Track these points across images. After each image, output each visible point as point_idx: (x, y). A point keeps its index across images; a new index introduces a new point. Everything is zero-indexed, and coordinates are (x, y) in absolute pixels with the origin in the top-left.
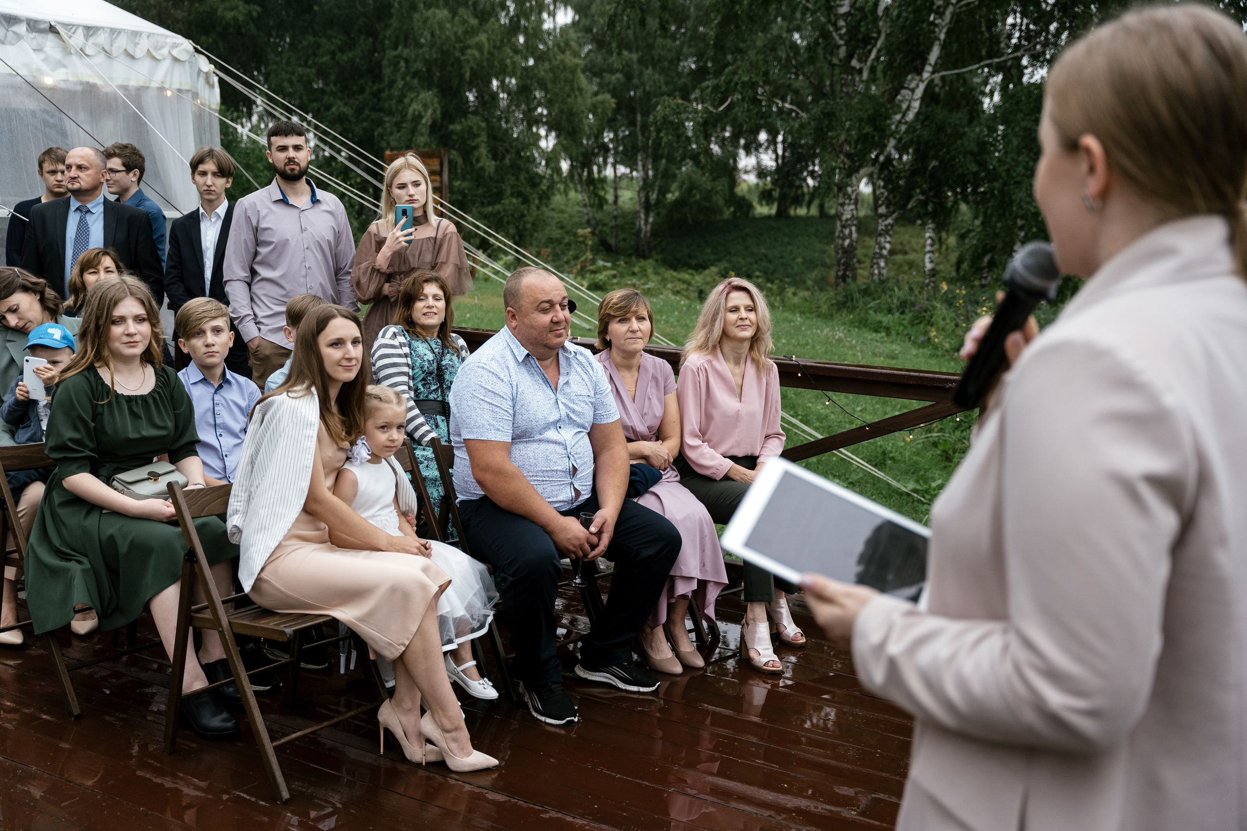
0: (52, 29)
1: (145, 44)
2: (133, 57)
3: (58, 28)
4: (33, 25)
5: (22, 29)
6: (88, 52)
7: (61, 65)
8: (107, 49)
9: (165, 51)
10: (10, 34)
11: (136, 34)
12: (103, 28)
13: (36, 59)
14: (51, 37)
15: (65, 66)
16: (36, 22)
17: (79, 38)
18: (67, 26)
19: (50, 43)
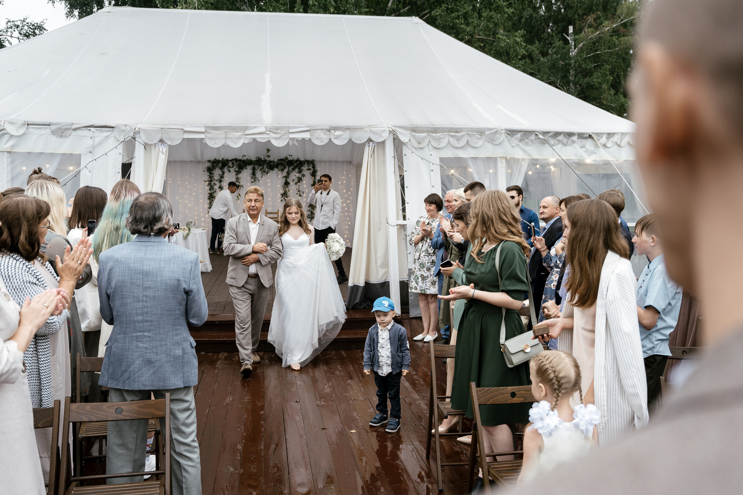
0: (590, 136)
3: (593, 136)
4: (581, 136)
5: (575, 138)
6: (608, 145)
7: (593, 153)
8: (619, 143)
10: (570, 141)
12: (617, 133)
13: (581, 152)
14: (590, 140)
15: (595, 153)
16: (583, 134)
17: (604, 140)
18: (598, 134)
19: (589, 143)
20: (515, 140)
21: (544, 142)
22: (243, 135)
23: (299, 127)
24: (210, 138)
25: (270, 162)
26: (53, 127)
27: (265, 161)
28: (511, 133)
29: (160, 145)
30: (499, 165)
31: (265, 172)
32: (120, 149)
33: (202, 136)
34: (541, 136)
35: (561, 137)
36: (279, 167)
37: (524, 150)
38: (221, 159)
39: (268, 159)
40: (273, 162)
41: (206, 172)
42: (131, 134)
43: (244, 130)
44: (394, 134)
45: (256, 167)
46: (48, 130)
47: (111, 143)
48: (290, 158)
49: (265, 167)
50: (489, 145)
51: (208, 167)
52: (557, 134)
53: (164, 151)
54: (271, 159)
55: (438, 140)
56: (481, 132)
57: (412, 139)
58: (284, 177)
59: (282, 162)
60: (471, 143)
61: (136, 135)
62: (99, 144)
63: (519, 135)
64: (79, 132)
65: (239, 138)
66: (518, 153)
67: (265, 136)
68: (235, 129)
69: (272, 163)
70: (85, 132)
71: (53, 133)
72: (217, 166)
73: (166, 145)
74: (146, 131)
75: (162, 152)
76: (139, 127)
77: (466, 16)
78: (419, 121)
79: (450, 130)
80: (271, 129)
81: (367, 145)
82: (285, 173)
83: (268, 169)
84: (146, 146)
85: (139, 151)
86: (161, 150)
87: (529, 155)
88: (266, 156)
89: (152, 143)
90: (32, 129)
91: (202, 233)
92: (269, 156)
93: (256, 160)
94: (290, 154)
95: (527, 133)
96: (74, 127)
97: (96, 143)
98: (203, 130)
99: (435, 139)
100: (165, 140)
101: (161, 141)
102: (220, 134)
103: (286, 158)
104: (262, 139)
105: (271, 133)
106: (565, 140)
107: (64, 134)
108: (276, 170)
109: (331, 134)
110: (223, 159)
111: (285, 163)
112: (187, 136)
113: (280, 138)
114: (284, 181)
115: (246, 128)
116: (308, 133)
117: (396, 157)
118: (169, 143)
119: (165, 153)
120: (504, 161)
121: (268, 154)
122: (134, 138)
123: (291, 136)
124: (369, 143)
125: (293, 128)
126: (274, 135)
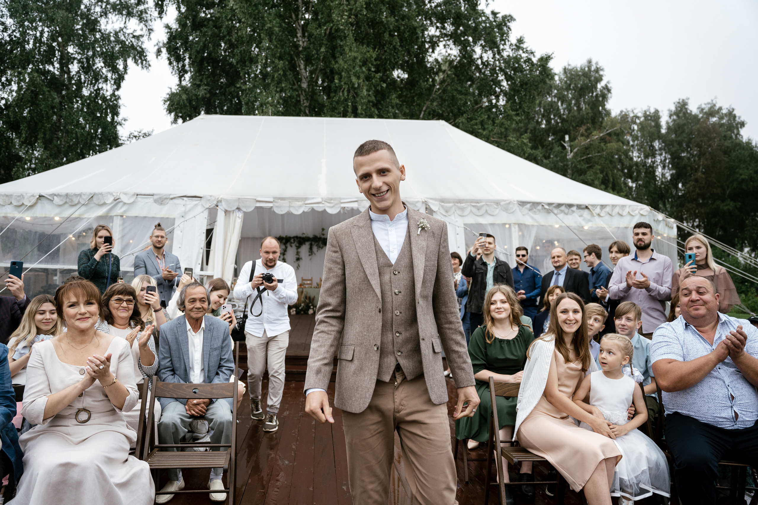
0: (587, 207)
1: (627, 210)
2: (622, 215)
3: (589, 207)
4: (579, 207)
5: (574, 208)
6: (602, 215)
7: (590, 221)
8: (610, 213)
9: (637, 212)
10: (570, 211)
11: (623, 206)
12: (609, 205)
13: (580, 220)
14: (586, 210)
15: (591, 221)
16: (580, 205)
17: (598, 210)
18: (593, 206)
19: (586, 213)
20: (525, 209)
21: (548, 212)
22: (303, 204)
24: (277, 207)
26: (155, 197)
27: (319, 238)
28: (522, 204)
29: (237, 212)
30: (513, 229)
31: (319, 247)
32: (206, 214)
33: (271, 205)
34: (547, 207)
35: (563, 208)
37: (532, 218)
42: (215, 203)
43: (304, 200)
44: (426, 204)
45: (313, 243)
46: (152, 199)
47: (199, 209)
49: (319, 243)
50: (504, 214)
52: (559, 205)
53: (240, 216)
55: (463, 209)
56: (497, 203)
57: (441, 208)
60: (489, 212)
61: (218, 203)
62: (190, 210)
63: (528, 206)
64: (175, 201)
65: (300, 207)
66: (528, 220)
67: (321, 205)
68: (297, 199)
70: (179, 201)
71: (156, 201)
73: (242, 212)
74: (227, 201)
75: (238, 217)
76: (221, 197)
77: (482, 123)
78: (447, 194)
79: (472, 201)
80: (326, 199)
84: (226, 212)
85: (221, 216)
87: (537, 222)
88: (321, 234)
89: (230, 210)
90: (140, 198)
93: (313, 238)
95: (535, 204)
96: (171, 197)
97: (187, 209)
98: (272, 200)
99: (459, 208)
100: (241, 208)
101: (238, 209)
102: (285, 203)
104: (319, 208)
105: (326, 204)
106: (566, 210)
107: (164, 202)
112: (258, 205)
113: (333, 207)
115: (306, 199)
116: (356, 203)
118: (245, 210)
119: (241, 218)
120: (517, 226)
122: (217, 206)
123: (343, 205)
125: (344, 199)
126: (329, 205)
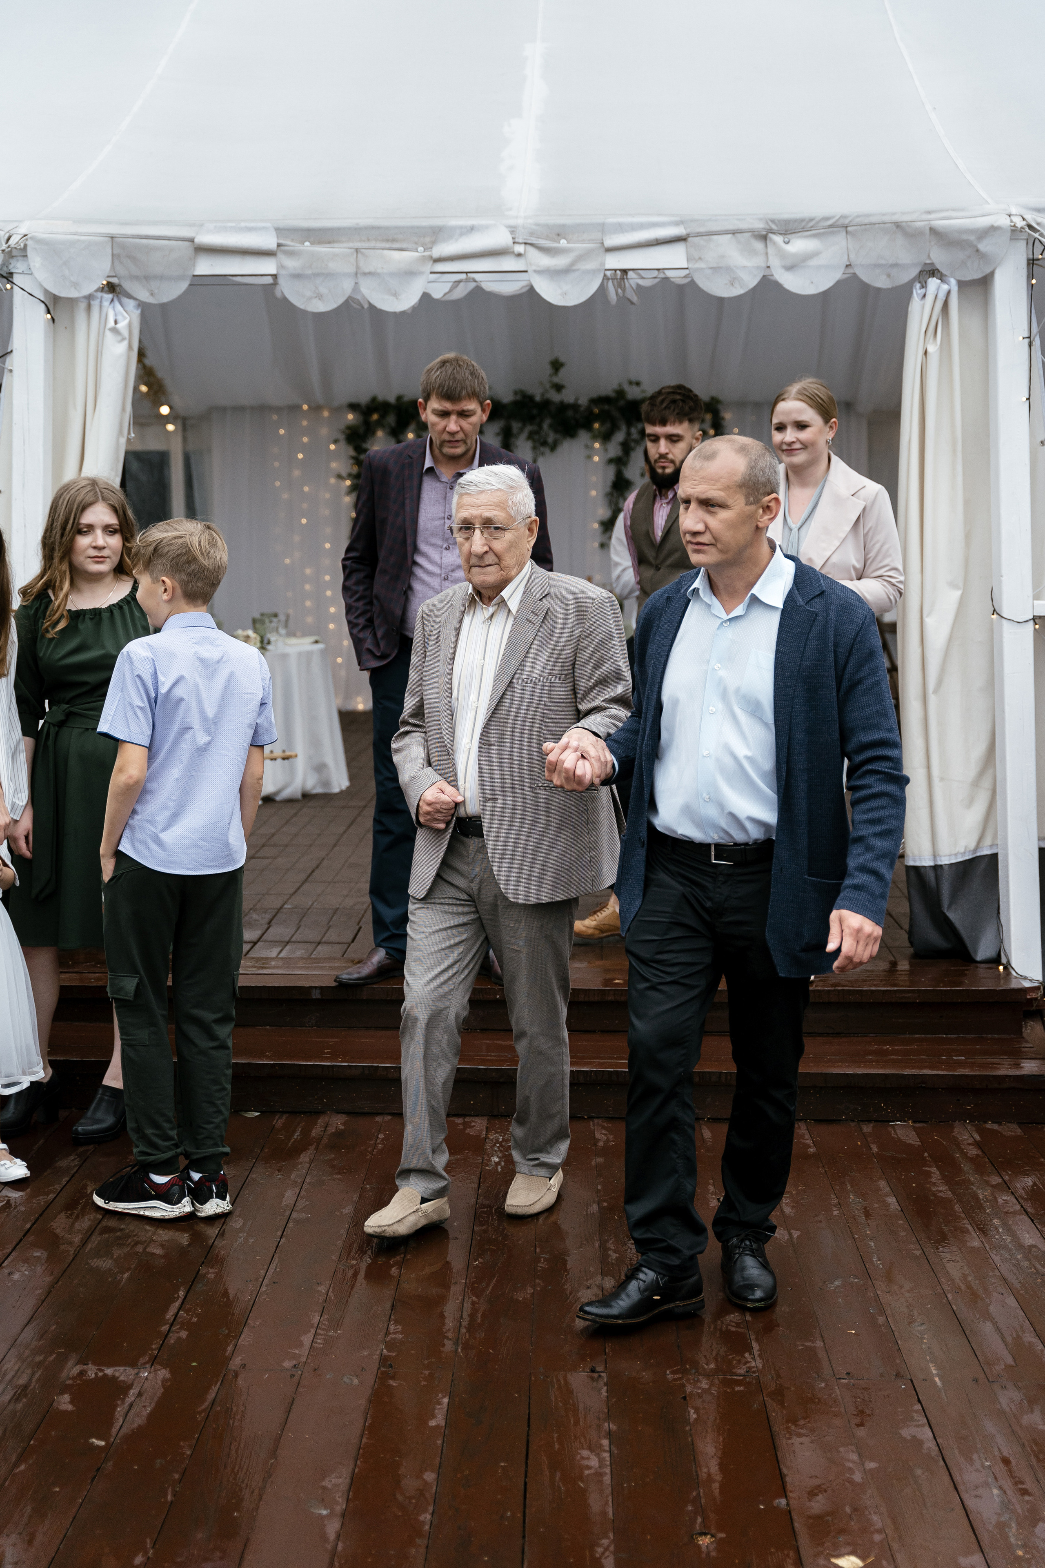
22: (424, 259)
23: (642, 226)
24: (297, 276)
25: (563, 407)
27: (546, 404)
29: (106, 304)
31: (544, 443)
33: (268, 267)
36: (596, 425)
38: (392, 399)
39: (556, 397)
40: (575, 407)
41: (343, 444)
43: (428, 239)
44: (1033, 241)
45: (515, 426)
48: (633, 393)
49: (546, 426)
51: (349, 428)
53: (122, 325)
54: (567, 397)
58: (610, 461)
59: (606, 407)
61: (13, 262)
65: (410, 274)
67: (508, 264)
68: (391, 237)
69: (570, 413)
72: (380, 424)
73: (131, 304)
74: (51, 248)
75: (114, 330)
76: (23, 230)
80: (532, 234)
81: (917, 291)
82: (614, 449)
83: (556, 431)
84: (53, 306)
85: (31, 327)
86: (111, 323)
88: (548, 386)
89: (73, 294)
91: (309, 654)
92: (559, 388)
93: (515, 403)
94: (634, 378)
98: (269, 241)
100: (127, 286)
101: (113, 288)
102: (335, 258)
103: (620, 393)
104: (498, 276)
105: (532, 252)
108: (584, 436)
109: (771, 250)
110: (399, 398)
111: (616, 413)
112: (205, 267)
113: (566, 271)
114: (611, 474)
115: (437, 233)
116: (680, 248)
117: (1037, 342)
118: (144, 296)
119: (126, 333)
121: (556, 380)
122: (8, 275)
123: (615, 262)
124: (924, 286)
125: (621, 228)
126: (545, 261)
